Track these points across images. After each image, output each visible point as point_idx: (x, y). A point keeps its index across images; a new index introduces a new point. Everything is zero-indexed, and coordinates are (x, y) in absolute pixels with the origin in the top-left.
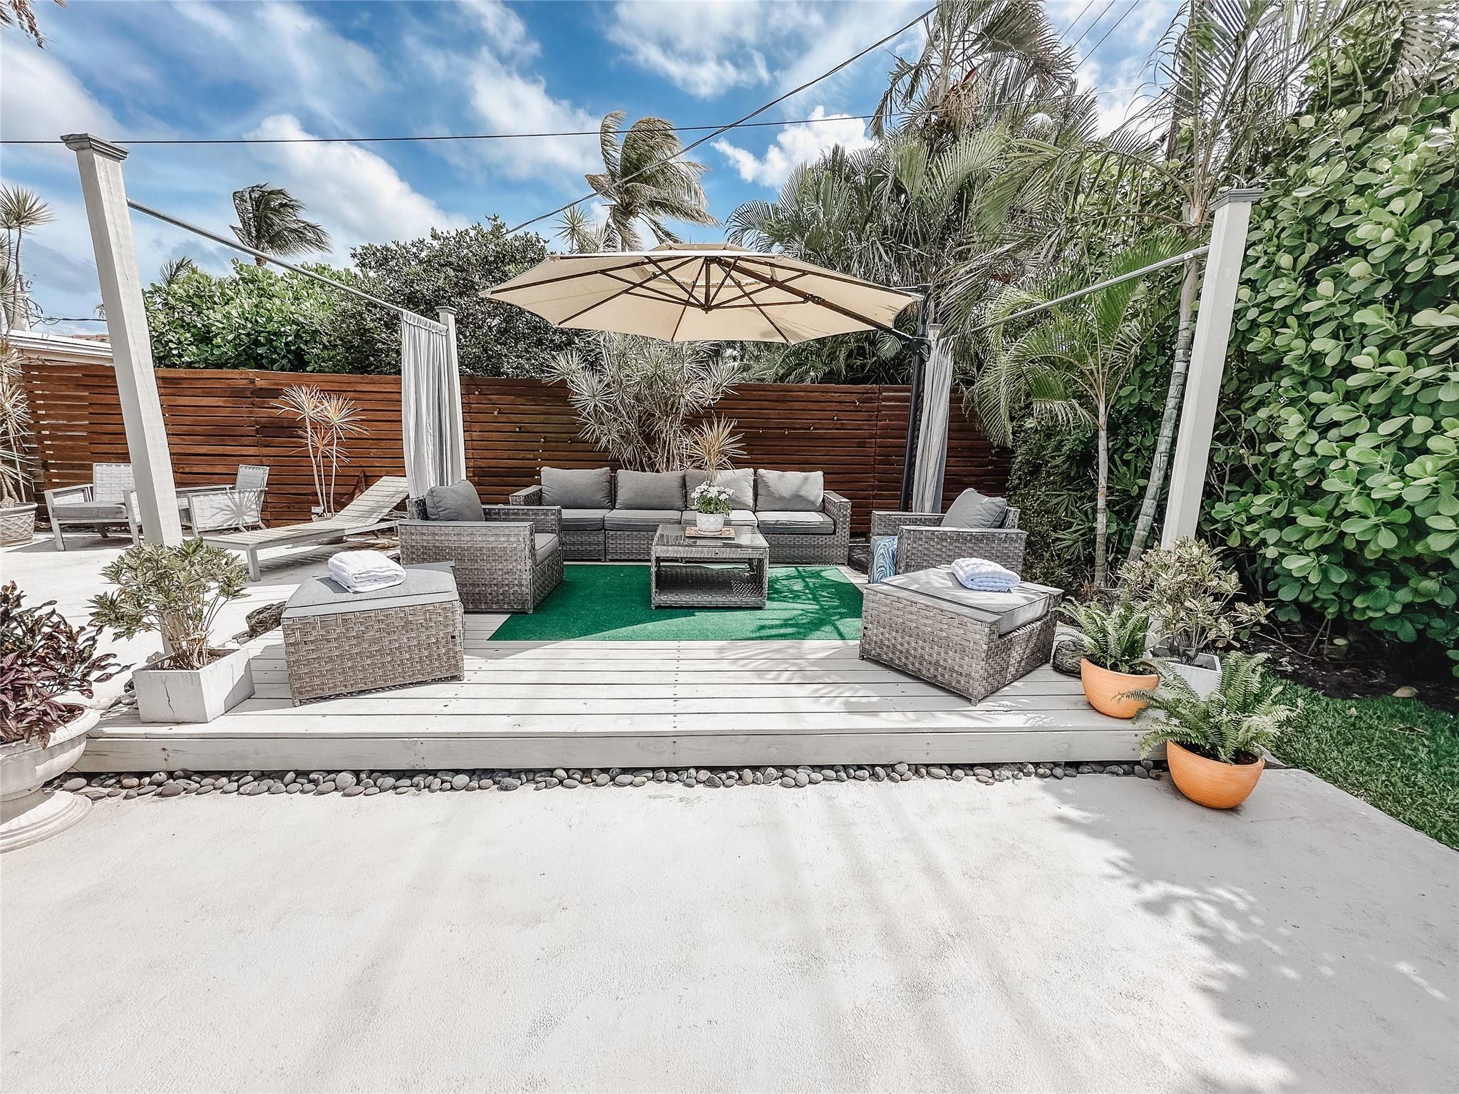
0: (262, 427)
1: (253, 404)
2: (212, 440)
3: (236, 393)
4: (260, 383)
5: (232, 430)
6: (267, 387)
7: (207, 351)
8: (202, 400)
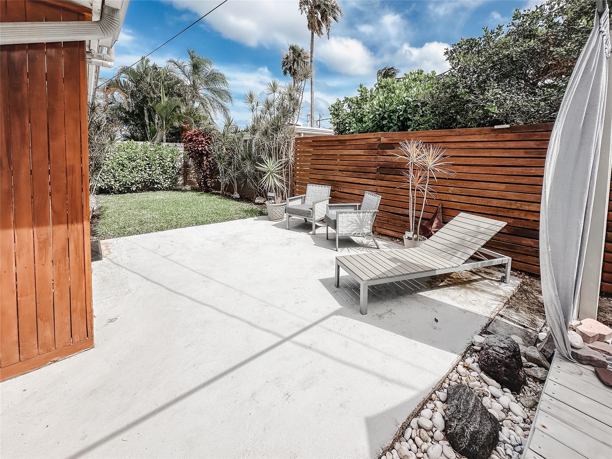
0: (380, 168)
1: (378, 153)
2: (355, 174)
3: (370, 147)
4: (384, 140)
5: (365, 169)
6: (386, 142)
7: (360, 126)
8: (353, 152)
